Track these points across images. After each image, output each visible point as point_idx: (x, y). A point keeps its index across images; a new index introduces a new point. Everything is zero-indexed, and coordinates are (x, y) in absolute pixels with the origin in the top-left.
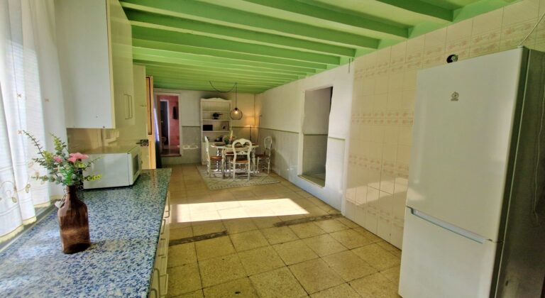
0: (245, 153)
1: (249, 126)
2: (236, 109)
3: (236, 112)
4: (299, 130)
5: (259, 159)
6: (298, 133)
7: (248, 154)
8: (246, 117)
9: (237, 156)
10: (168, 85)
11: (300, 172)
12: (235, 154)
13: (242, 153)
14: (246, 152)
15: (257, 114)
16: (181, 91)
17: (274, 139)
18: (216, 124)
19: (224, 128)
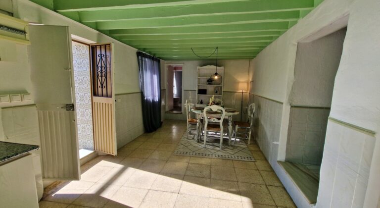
0: (216, 121)
1: (241, 91)
2: (216, 74)
3: (216, 77)
4: (284, 99)
5: (237, 127)
6: (282, 103)
7: (221, 122)
8: (238, 83)
9: (209, 122)
10: (168, 56)
11: (281, 156)
12: (207, 121)
13: (214, 120)
14: (219, 119)
15: (251, 79)
16: (184, 61)
17: (259, 107)
18: (210, 88)
19: (216, 92)
